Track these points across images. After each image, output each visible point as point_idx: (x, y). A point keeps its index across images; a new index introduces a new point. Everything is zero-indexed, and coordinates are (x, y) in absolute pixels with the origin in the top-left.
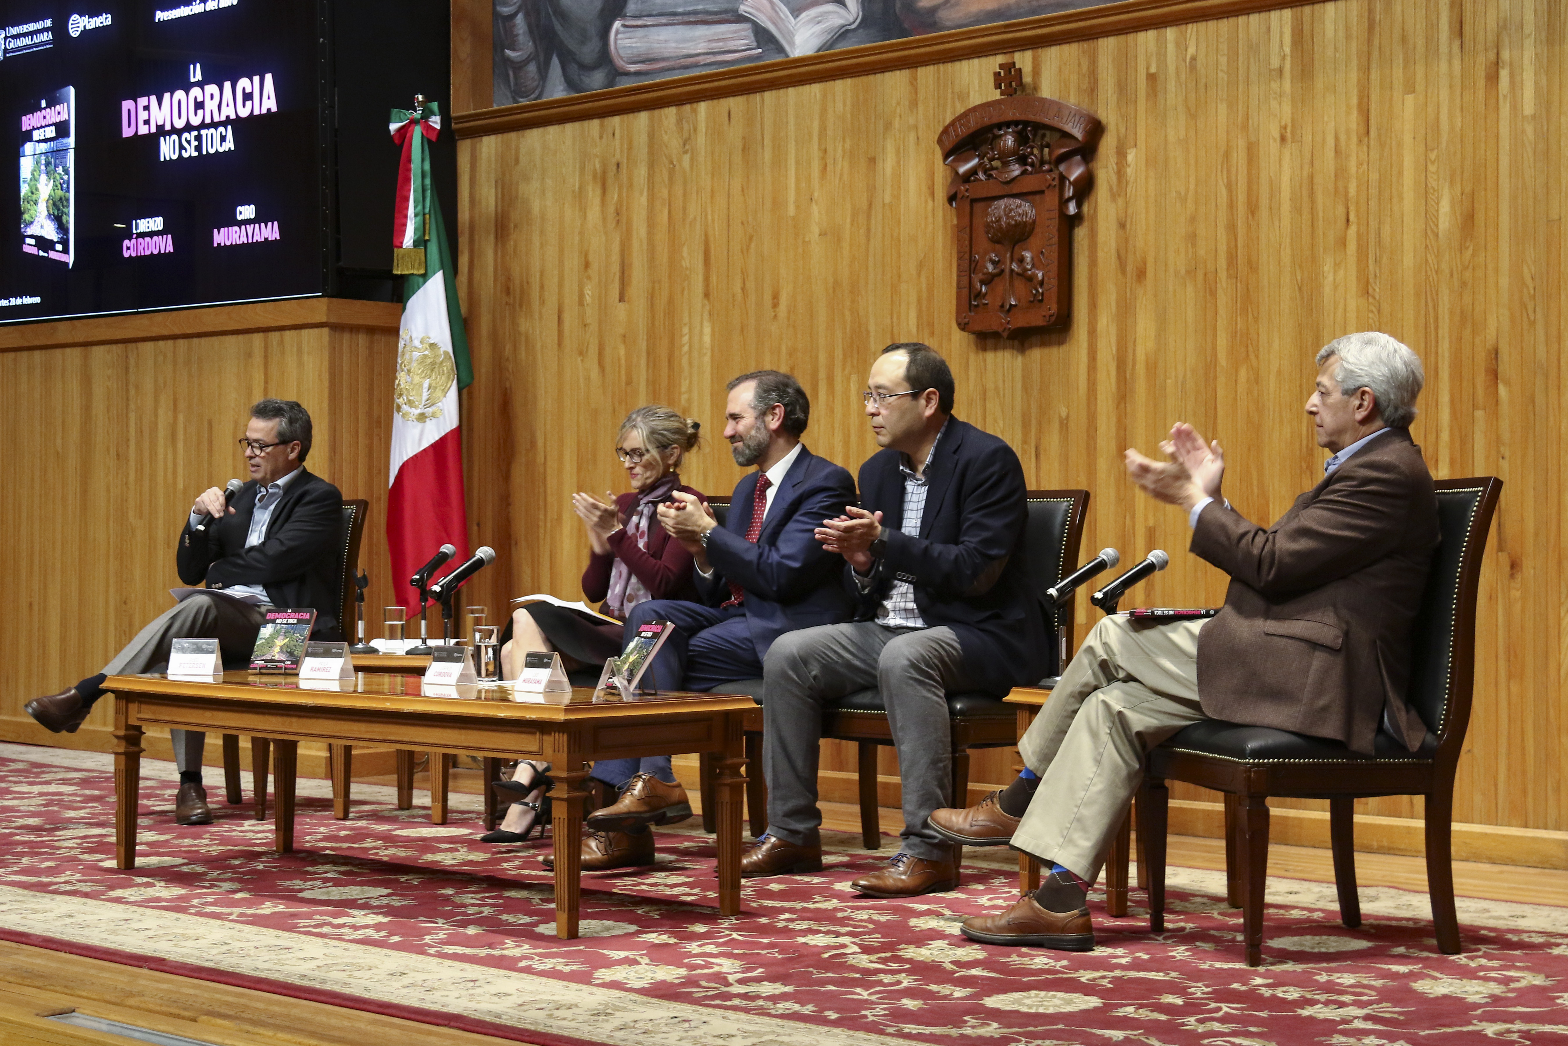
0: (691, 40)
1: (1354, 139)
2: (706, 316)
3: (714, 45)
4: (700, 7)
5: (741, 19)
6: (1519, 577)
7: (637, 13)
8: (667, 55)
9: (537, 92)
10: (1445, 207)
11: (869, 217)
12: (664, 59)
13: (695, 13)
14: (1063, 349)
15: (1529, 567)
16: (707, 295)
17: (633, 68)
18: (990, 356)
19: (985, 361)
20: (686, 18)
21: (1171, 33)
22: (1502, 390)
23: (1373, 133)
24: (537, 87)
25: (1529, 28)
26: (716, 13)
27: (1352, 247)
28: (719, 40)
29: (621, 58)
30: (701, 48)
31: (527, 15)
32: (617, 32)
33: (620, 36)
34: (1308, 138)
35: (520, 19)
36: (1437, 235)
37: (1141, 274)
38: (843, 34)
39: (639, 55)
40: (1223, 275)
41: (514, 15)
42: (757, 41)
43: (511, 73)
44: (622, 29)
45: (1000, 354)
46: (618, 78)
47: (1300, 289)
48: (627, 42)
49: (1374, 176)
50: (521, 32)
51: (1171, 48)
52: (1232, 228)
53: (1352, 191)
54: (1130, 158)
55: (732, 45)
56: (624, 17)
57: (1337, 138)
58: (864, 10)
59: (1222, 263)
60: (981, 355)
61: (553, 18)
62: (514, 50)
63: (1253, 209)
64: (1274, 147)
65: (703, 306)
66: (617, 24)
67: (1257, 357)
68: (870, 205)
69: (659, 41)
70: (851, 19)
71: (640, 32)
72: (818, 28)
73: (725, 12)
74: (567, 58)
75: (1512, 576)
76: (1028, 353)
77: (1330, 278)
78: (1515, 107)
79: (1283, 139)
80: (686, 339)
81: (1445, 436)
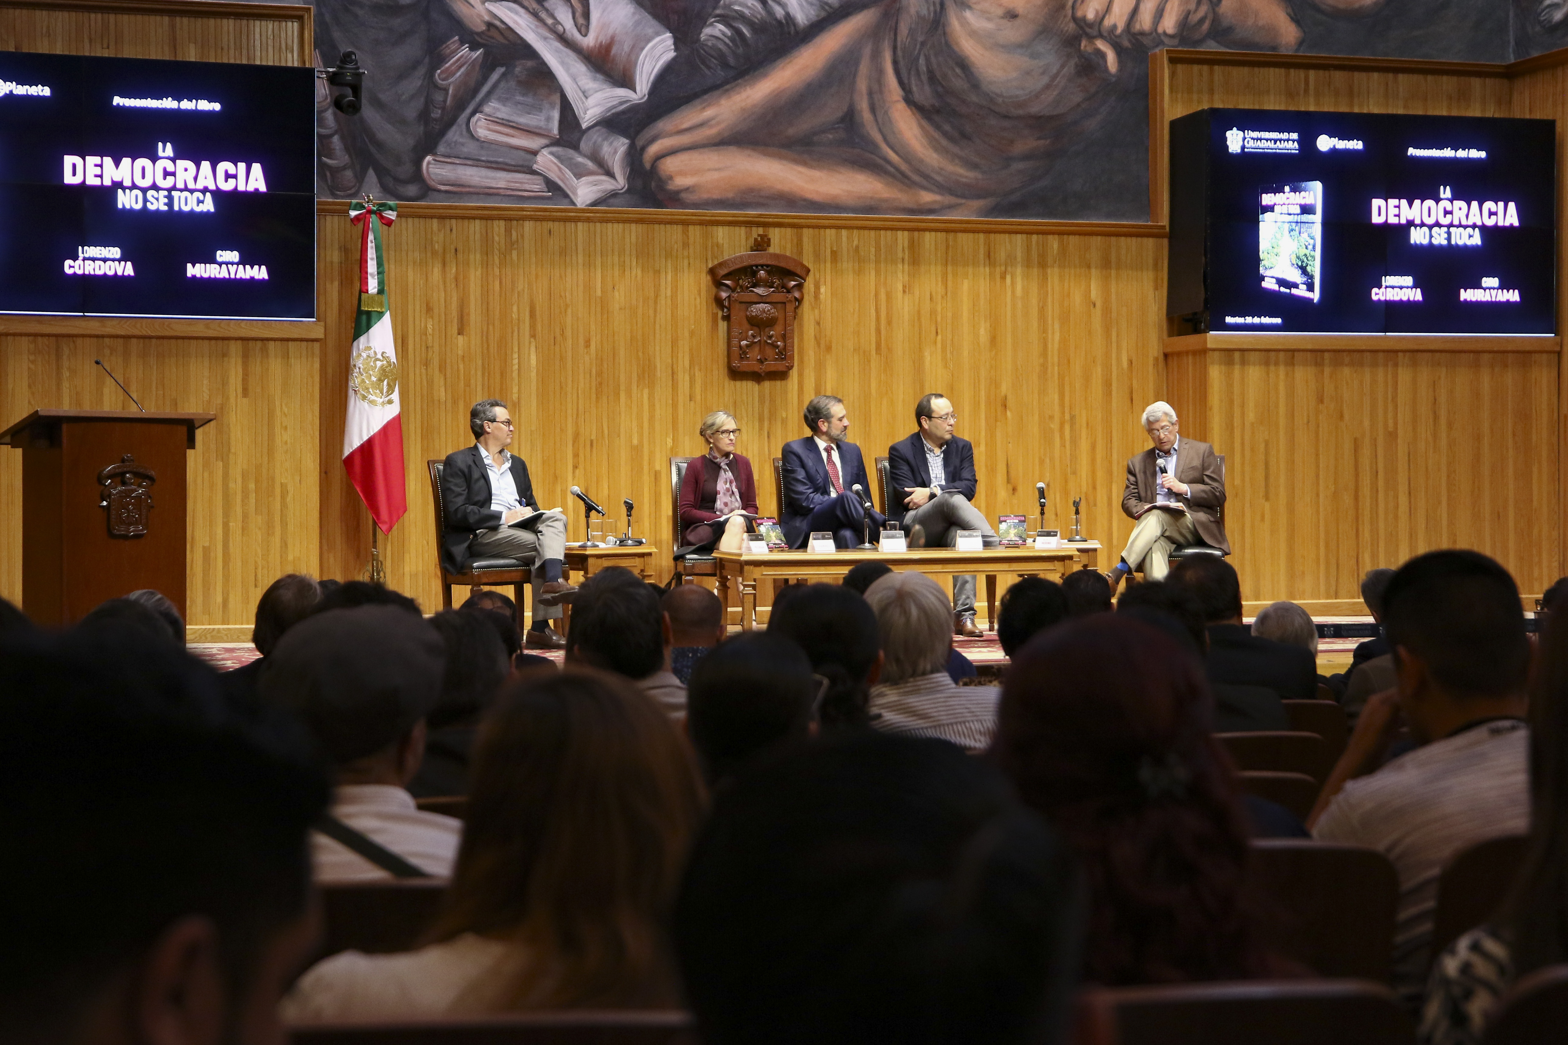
0: (494, 179)
1: (940, 297)
2: (533, 349)
3: (513, 184)
4: (501, 160)
5: (534, 173)
6: (1016, 494)
7: (446, 154)
8: (473, 184)
9: (353, 191)
10: (982, 331)
11: (656, 302)
12: (469, 186)
13: (497, 162)
14: (783, 382)
15: (1020, 489)
16: (533, 336)
17: (443, 188)
18: (738, 383)
19: (735, 386)
20: (489, 165)
21: (844, 232)
22: (1009, 413)
23: (949, 294)
24: (354, 186)
25: (1019, 259)
26: (514, 166)
27: (939, 345)
28: (516, 182)
29: (433, 180)
30: (502, 184)
31: (343, 138)
32: (429, 163)
33: (430, 166)
34: (917, 293)
35: (336, 139)
36: (978, 344)
37: (829, 348)
38: (614, 195)
39: (448, 181)
40: (873, 352)
41: (331, 136)
42: (548, 188)
43: (328, 174)
44: (433, 162)
45: (744, 383)
46: (430, 193)
47: (914, 362)
48: (438, 171)
49: (950, 314)
50: (338, 148)
51: (844, 239)
52: (878, 331)
53: (939, 319)
54: (823, 290)
55: (527, 187)
56: (434, 154)
57: (931, 295)
58: (629, 183)
59: (874, 346)
60: (732, 382)
61: (368, 143)
62: (331, 159)
63: (889, 322)
64: (900, 294)
65: (530, 343)
66: (429, 158)
67: (892, 393)
68: (657, 296)
69: (465, 175)
70: (620, 187)
71: (450, 167)
72: (595, 188)
73: (522, 166)
74: (381, 173)
75: (1013, 494)
76: (762, 383)
77: (929, 358)
78: (1013, 292)
79: (904, 292)
80: (516, 361)
81: (983, 434)
